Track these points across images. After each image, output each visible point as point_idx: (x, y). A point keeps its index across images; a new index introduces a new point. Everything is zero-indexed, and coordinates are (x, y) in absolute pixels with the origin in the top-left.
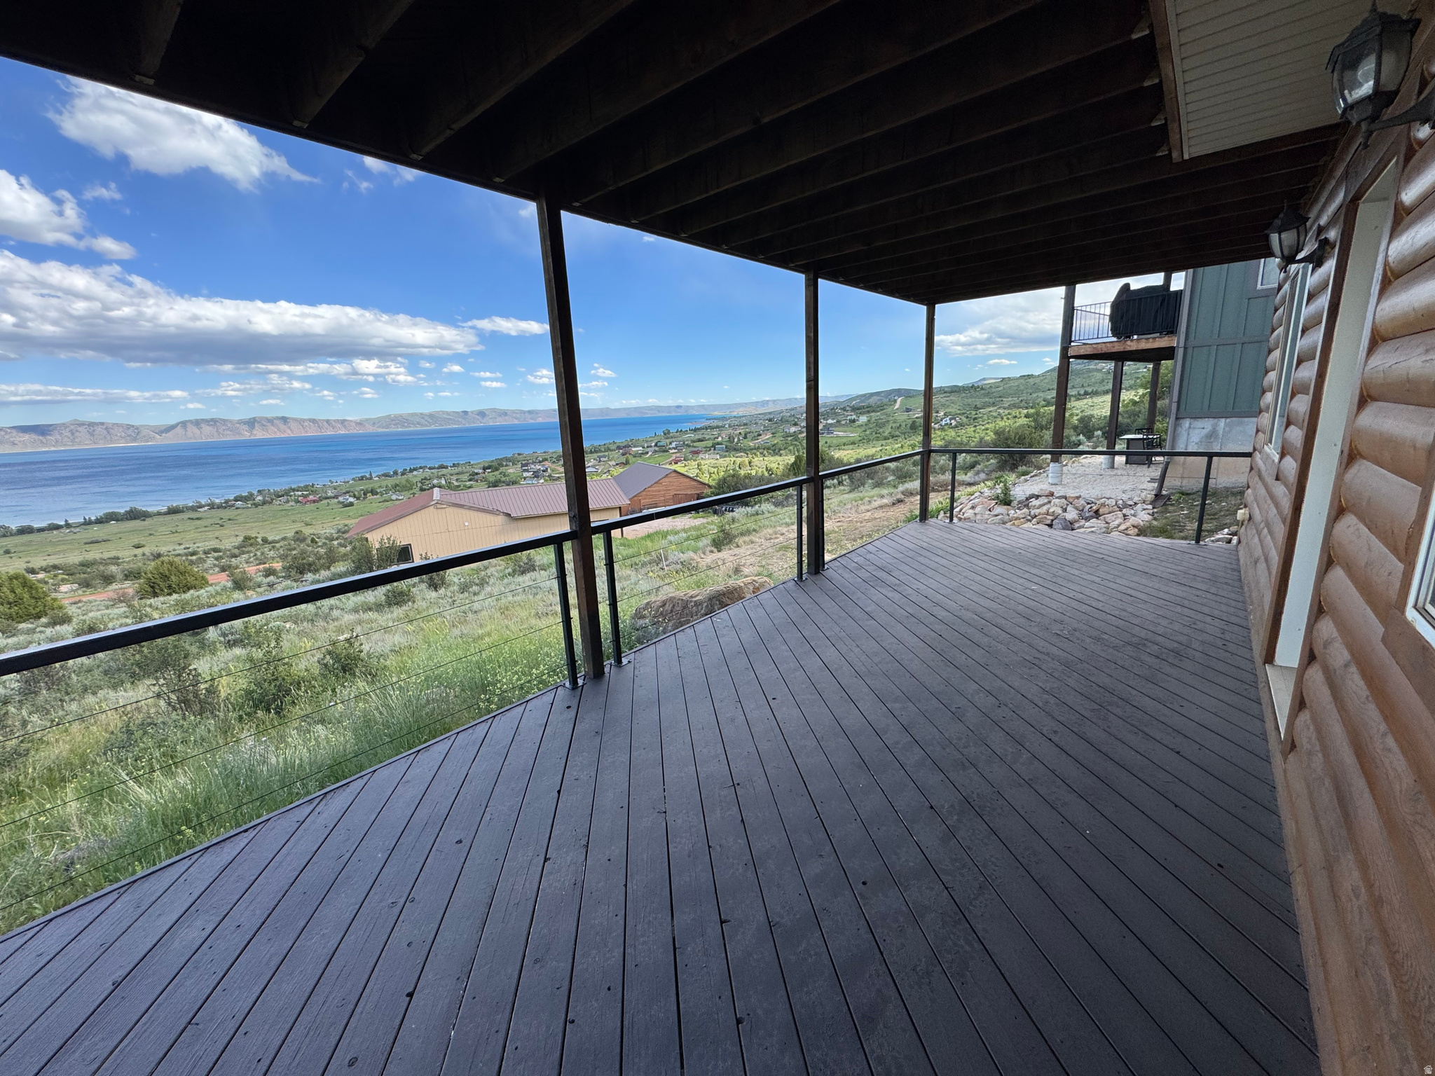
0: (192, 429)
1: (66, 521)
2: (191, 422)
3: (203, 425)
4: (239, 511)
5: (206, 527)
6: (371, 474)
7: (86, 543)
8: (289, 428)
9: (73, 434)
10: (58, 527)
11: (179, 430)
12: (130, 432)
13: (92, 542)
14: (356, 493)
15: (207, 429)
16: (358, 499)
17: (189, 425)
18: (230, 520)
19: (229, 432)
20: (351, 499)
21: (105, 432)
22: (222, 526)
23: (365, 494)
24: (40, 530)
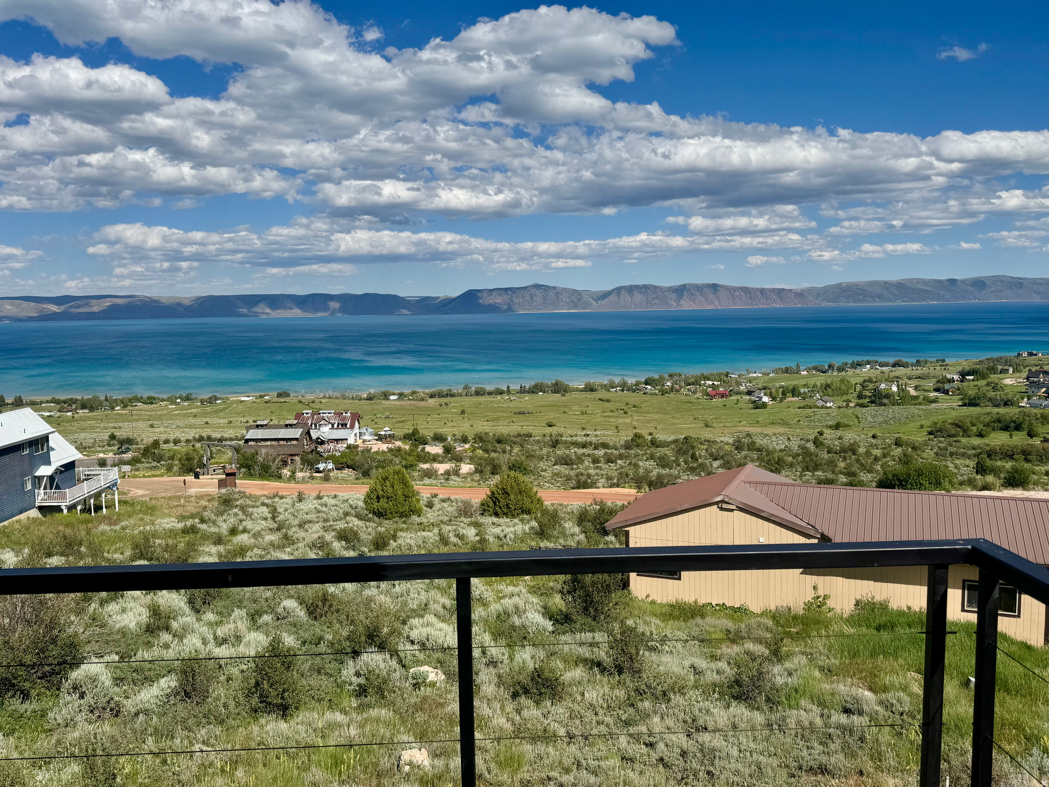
0: (625, 297)
1: (508, 387)
2: (625, 287)
3: (635, 293)
4: (646, 397)
5: (612, 411)
6: (798, 366)
7: (515, 413)
8: (718, 298)
9: (531, 298)
10: (501, 393)
11: (613, 297)
12: (573, 298)
13: (520, 413)
14: (773, 390)
15: (638, 296)
16: (774, 399)
17: (623, 291)
18: (634, 406)
19: (657, 302)
20: (766, 399)
21: (555, 297)
22: (626, 413)
23: (784, 393)
24: (490, 393)
